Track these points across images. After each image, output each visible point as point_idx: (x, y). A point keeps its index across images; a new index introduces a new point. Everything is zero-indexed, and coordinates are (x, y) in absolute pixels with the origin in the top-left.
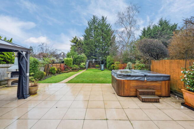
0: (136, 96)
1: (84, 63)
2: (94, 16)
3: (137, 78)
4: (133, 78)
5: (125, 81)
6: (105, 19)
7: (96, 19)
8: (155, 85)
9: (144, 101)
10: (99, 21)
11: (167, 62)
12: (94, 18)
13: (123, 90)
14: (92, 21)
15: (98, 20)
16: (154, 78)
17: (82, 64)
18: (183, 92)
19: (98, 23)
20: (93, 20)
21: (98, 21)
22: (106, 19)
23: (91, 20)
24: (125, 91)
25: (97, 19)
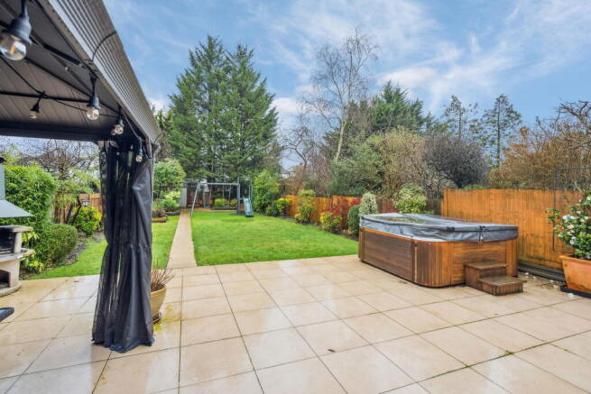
0: (463, 283)
1: (178, 194)
2: (210, 39)
3: (467, 236)
4: (459, 237)
5: (443, 245)
6: (247, 54)
7: (218, 48)
8: (495, 251)
9: (498, 292)
10: (228, 59)
11: (496, 196)
12: (211, 46)
13: (437, 270)
14: (204, 53)
15: (226, 53)
16: (496, 233)
17: (170, 196)
18: (564, 263)
19: (225, 63)
20: (206, 50)
21: (224, 58)
22: (250, 55)
23: (202, 50)
24: (443, 272)
25: (220, 50)
